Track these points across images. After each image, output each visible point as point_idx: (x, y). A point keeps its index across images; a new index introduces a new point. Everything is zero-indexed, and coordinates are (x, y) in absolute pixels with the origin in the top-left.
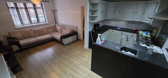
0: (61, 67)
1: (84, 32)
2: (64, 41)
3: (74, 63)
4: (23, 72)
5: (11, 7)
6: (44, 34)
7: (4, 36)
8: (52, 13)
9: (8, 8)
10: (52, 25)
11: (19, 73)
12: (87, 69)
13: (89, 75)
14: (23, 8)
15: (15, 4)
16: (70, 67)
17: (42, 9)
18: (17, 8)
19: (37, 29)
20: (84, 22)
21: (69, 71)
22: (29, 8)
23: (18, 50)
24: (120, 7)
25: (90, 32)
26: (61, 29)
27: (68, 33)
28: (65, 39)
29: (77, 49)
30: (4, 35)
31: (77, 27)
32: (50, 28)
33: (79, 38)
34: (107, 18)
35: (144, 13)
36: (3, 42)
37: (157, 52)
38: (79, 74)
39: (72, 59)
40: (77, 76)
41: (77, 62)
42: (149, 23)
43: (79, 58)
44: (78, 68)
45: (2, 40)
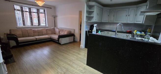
0: (55, 61)
1: (80, 34)
2: (61, 41)
3: (69, 58)
4: (15, 63)
5: (17, 10)
6: (43, 35)
7: (5, 34)
8: (53, 18)
9: (15, 10)
10: (52, 28)
11: (11, 64)
12: (82, 64)
13: (84, 69)
14: (27, 12)
15: (22, 8)
16: (65, 62)
17: (44, 14)
18: (22, 11)
19: (36, 30)
20: (81, 26)
21: (63, 64)
22: (33, 12)
23: (15, 46)
24: (113, 12)
25: (86, 31)
26: (60, 32)
27: (66, 34)
28: (62, 38)
29: (73, 48)
30: (5, 32)
31: (74, 30)
32: (49, 30)
33: (76, 40)
34: (103, 21)
35: (136, 15)
36: (2, 39)
37: (153, 42)
38: (74, 68)
39: (67, 55)
40: (71, 69)
41: (72, 58)
42: (142, 23)
43: (74, 55)
44: (73, 63)
45: (2, 37)
